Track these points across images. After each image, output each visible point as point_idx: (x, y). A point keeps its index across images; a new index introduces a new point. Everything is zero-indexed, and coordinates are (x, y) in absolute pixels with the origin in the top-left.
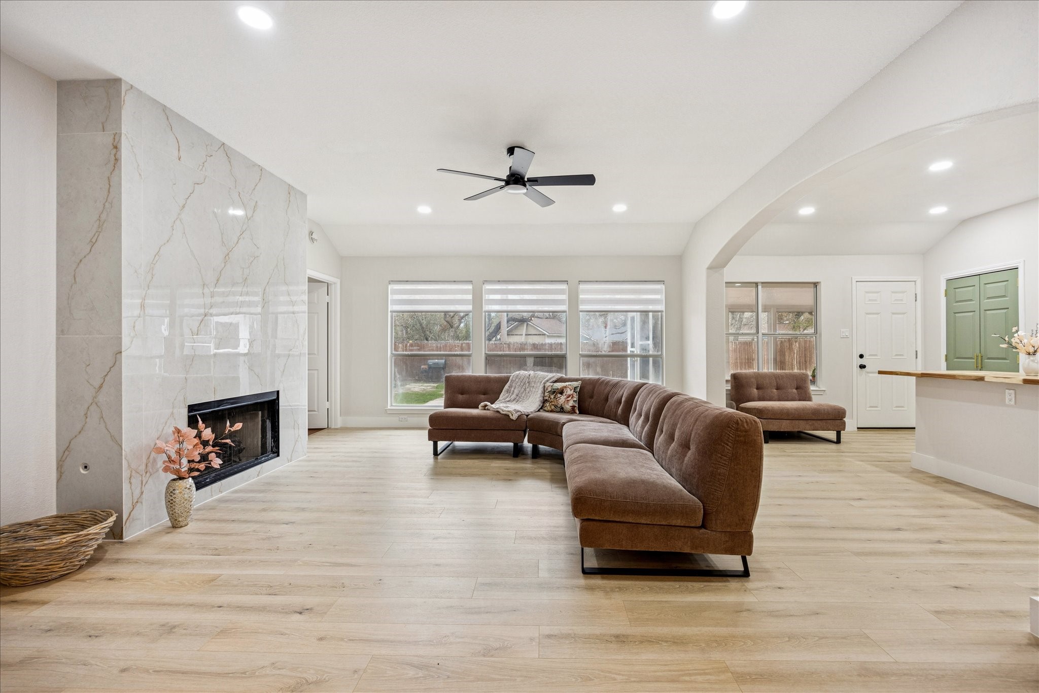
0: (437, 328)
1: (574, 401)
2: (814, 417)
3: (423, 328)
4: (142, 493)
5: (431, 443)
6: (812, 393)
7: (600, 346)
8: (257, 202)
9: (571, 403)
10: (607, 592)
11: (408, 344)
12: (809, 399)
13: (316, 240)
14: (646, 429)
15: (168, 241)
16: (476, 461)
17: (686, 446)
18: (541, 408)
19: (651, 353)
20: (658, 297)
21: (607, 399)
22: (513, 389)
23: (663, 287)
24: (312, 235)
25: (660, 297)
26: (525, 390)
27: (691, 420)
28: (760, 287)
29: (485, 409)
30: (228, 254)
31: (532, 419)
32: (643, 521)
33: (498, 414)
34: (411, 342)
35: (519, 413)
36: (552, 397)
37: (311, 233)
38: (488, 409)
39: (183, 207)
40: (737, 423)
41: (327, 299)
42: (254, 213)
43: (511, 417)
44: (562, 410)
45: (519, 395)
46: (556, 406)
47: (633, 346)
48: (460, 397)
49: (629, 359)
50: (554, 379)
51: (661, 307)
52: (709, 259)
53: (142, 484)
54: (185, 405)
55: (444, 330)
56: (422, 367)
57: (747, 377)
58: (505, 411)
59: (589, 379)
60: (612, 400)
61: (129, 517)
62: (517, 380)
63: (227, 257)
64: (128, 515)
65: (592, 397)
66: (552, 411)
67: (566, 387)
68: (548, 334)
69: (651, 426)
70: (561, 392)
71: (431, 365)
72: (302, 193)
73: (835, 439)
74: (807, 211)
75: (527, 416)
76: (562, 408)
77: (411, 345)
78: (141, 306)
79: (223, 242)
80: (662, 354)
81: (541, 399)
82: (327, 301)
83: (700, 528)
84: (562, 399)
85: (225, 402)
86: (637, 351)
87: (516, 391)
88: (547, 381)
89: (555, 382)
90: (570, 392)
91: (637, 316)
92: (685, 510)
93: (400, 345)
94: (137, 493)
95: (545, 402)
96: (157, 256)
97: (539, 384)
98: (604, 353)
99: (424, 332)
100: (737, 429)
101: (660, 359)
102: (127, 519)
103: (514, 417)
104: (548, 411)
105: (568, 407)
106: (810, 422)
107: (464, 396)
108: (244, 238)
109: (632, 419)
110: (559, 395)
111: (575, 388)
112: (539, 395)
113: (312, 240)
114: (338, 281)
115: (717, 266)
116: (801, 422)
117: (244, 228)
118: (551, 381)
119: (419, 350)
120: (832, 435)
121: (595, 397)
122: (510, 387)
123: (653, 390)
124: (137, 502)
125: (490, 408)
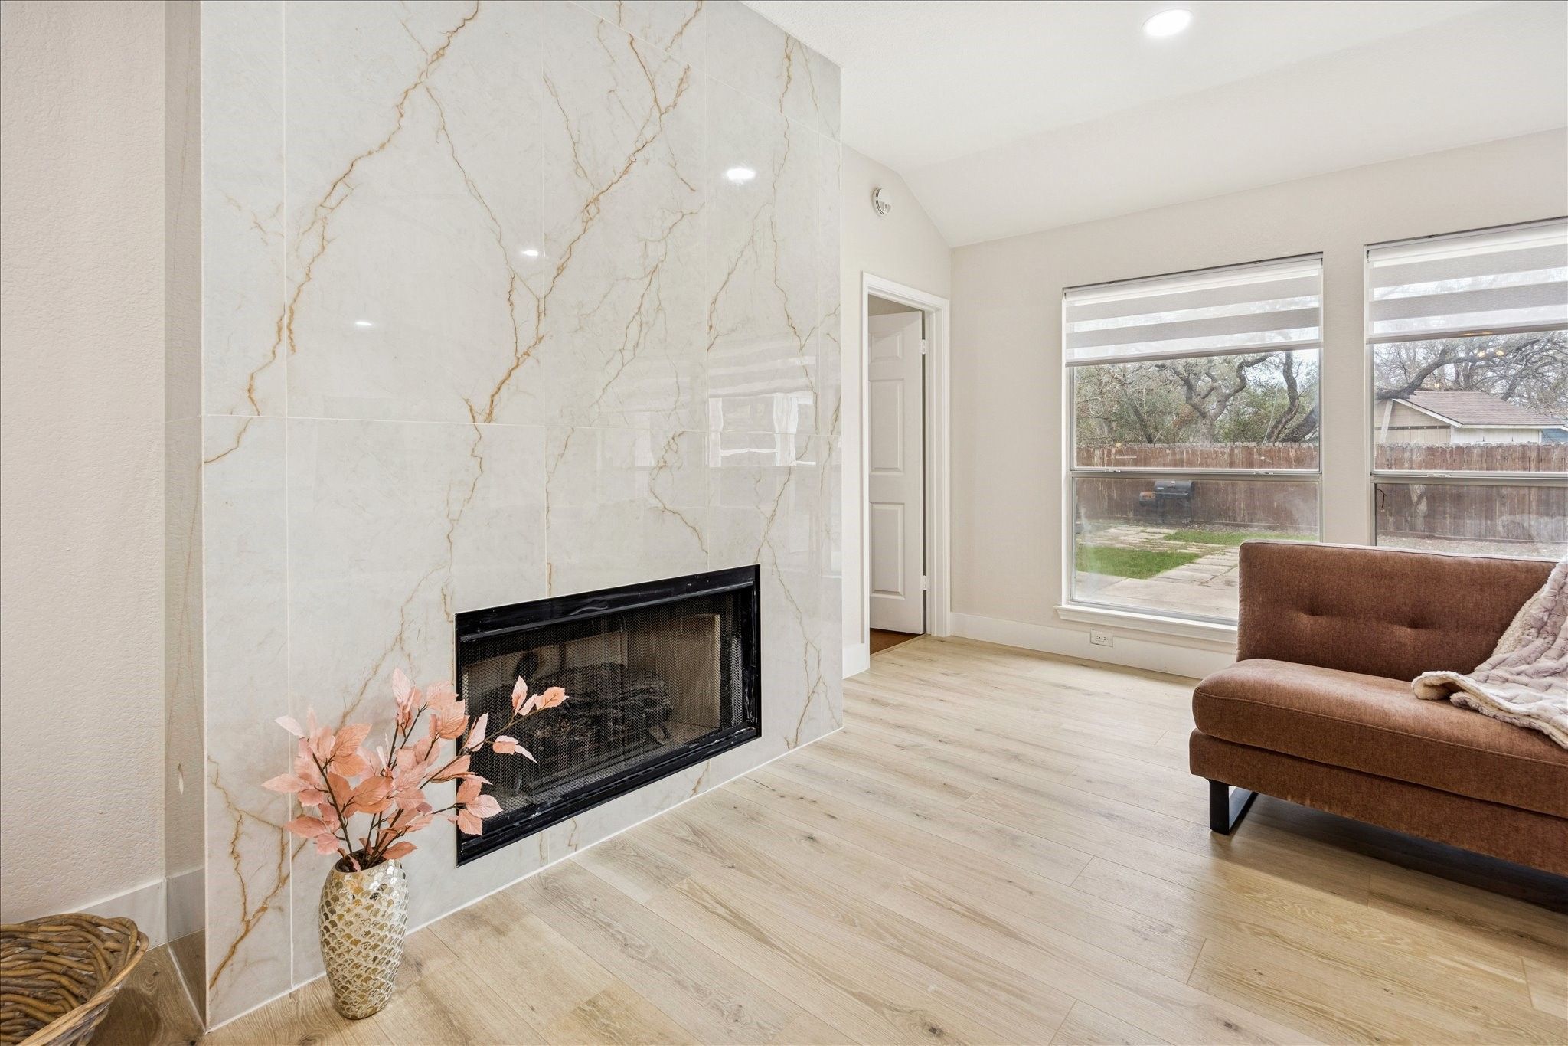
0: (1170, 421)
3: (1142, 420)
4: (283, 880)
8: (688, 68)
11: (1114, 451)
13: (888, 207)
15: (382, 146)
24: (877, 195)
29: (1449, 702)
30: (597, 199)
33: (1537, 747)
34: (1118, 445)
37: (876, 192)
38: (1464, 706)
39: (440, 54)
41: (921, 347)
42: (678, 96)
48: (1305, 622)
53: (283, 854)
54: (448, 615)
55: (1184, 422)
56: (1143, 494)
61: (229, 957)
63: (592, 209)
64: (225, 950)
71: (1160, 491)
72: (826, 62)
77: (1120, 452)
78: (280, 329)
79: (578, 165)
82: (921, 352)
85: (589, 600)
93: (1098, 453)
94: (261, 885)
96: (340, 186)
99: (1144, 427)
102: (223, 965)
107: (1323, 621)
108: (647, 162)
113: (878, 206)
114: (945, 305)
117: (648, 134)
119: (1136, 463)
124: (264, 909)
125: (1473, 702)
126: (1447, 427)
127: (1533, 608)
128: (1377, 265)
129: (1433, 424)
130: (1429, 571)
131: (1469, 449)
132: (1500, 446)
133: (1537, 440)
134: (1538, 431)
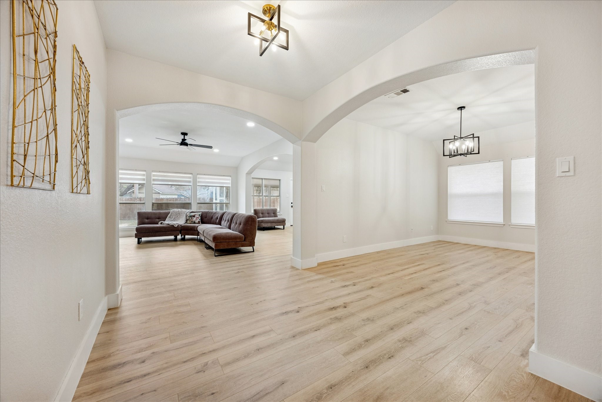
1: (199, 219)
2: (277, 222)
5: (137, 239)
6: (278, 215)
7: (206, 199)
9: (198, 220)
10: (222, 258)
12: (277, 217)
14: (228, 224)
16: (160, 243)
17: (240, 224)
18: (186, 223)
19: (224, 202)
20: (228, 182)
21: (212, 218)
22: (172, 216)
23: (231, 178)
25: (230, 182)
26: (177, 216)
27: (241, 218)
28: (263, 180)
29: (162, 224)
31: (183, 226)
32: (230, 241)
33: (168, 225)
35: (178, 224)
36: (190, 218)
38: (163, 224)
40: (252, 217)
43: (175, 226)
44: (195, 223)
45: (175, 218)
46: (192, 222)
47: (216, 199)
48: (146, 220)
49: (214, 205)
50: (190, 212)
51: (230, 185)
52: (246, 171)
57: (259, 210)
58: (172, 224)
59: (204, 212)
60: (214, 218)
62: (174, 213)
65: (206, 218)
66: (190, 223)
67: (196, 214)
68: (162, 193)
69: (230, 223)
70: (194, 216)
73: (283, 228)
74: (276, 158)
75: (181, 225)
76: (195, 222)
80: (230, 203)
81: (186, 219)
83: (243, 241)
84: (194, 219)
86: (218, 201)
87: (174, 217)
88: (187, 213)
89: (190, 213)
90: (197, 216)
91: (218, 188)
92: (240, 238)
95: (187, 220)
97: (183, 214)
98: (207, 202)
100: (252, 218)
101: (229, 205)
103: (176, 226)
104: (189, 224)
105: (197, 221)
106: (276, 223)
107: (148, 220)
109: (223, 222)
110: (193, 217)
111: (199, 215)
112: (184, 218)
115: (249, 173)
116: (274, 223)
118: (189, 212)
120: (282, 227)
121: (207, 218)
122: (171, 215)
123: (229, 213)
125: (164, 223)
126: (159, 193)
127: (169, 215)
128: (153, 174)
129: (156, 192)
130: (160, 213)
131: (164, 198)
132: (169, 198)
133: (176, 197)
134: (177, 195)
